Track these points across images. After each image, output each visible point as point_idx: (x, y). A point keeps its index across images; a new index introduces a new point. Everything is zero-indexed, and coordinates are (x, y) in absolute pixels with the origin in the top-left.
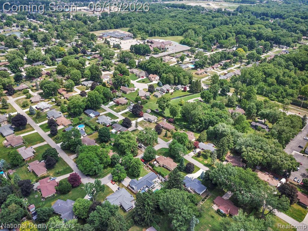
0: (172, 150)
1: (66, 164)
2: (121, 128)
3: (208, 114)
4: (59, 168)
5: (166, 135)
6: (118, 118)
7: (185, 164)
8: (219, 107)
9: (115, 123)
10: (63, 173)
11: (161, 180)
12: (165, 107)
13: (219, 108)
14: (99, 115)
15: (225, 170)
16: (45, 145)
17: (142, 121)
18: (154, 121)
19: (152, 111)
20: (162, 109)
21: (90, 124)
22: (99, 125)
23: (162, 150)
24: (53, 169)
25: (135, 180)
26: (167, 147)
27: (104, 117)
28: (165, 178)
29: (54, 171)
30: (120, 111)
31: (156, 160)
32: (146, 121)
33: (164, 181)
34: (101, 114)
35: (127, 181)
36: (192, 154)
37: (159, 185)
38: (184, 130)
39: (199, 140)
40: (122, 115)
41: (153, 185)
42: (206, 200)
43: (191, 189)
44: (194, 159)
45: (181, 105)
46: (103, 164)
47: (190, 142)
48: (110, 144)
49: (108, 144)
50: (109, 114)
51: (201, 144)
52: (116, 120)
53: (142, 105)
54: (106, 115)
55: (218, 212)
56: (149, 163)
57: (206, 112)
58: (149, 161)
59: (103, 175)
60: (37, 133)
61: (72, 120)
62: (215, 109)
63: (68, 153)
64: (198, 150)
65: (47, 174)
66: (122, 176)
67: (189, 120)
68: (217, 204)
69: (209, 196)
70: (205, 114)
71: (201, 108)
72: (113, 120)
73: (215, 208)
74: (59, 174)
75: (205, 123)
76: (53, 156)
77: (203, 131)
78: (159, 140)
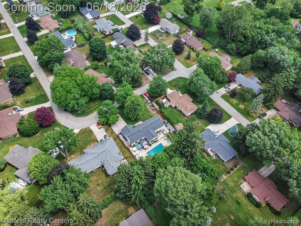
0: (192, 85)
1: (41, 89)
2: (125, 40)
3: (259, 28)
4: (30, 93)
5: (188, 57)
6: (124, 23)
7: (209, 109)
8: (280, 16)
9: (117, 31)
10: (34, 101)
11: (169, 130)
12: (193, 11)
13: (279, 18)
14: (98, 17)
15: (276, 137)
16: (20, 56)
17: (158, 31)
18: (174, 33)
19: (174, 16)
20: (188, 14)
21: (84, 31)
22: (95, 33)
23: (179, 81)
24: (22, 95)
25: (130, 126)
26: (187, 76)
27: (105, 20)
28: (175, 128)
29: (24, 98)
30: (128, 13)
31: (166, 97)
32: (163, 31)
33: (173, 131)
34: (101, 16)
35: (120, 125)
36: (223, 91)
37: (165, 138)
38: (217, 50)
39: (237, 70)
40: (131, 19)
41: (154, 138)
42: (232, 172)
43: (211, 150)
44: (224, 99)
45: (219, 9)
46: (88, 96)
47: (222, 73)
48: (106, 64)
49: (102, 63)
50: (113, 17)
51: (240, 77)
52: (120, 27)
53: (161, 6)
54: (108, 18)
55: (249, 196)
56: (155, 100)
57: (258, 25)
58: (157, 97)
59: (88, 111)
60: (13, 37)
61: (61, 21)
62: (273, 19)
63: (46, 72)
64: (233, 86)
65: (13, 102)
66: (111, 119)
67: (227, 36)
68: (249, 183)
69: (238, 167)
70: (255, 27)
71: (250, 18)
72: (116, 27)
73: (246, 187)
74: (28, 103)
75: (253, 42)
76: (20, 76)
77: (245, 55)
78: (177, 64)
